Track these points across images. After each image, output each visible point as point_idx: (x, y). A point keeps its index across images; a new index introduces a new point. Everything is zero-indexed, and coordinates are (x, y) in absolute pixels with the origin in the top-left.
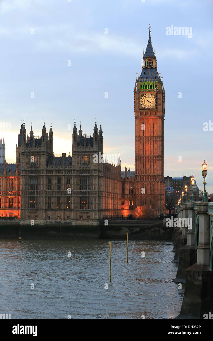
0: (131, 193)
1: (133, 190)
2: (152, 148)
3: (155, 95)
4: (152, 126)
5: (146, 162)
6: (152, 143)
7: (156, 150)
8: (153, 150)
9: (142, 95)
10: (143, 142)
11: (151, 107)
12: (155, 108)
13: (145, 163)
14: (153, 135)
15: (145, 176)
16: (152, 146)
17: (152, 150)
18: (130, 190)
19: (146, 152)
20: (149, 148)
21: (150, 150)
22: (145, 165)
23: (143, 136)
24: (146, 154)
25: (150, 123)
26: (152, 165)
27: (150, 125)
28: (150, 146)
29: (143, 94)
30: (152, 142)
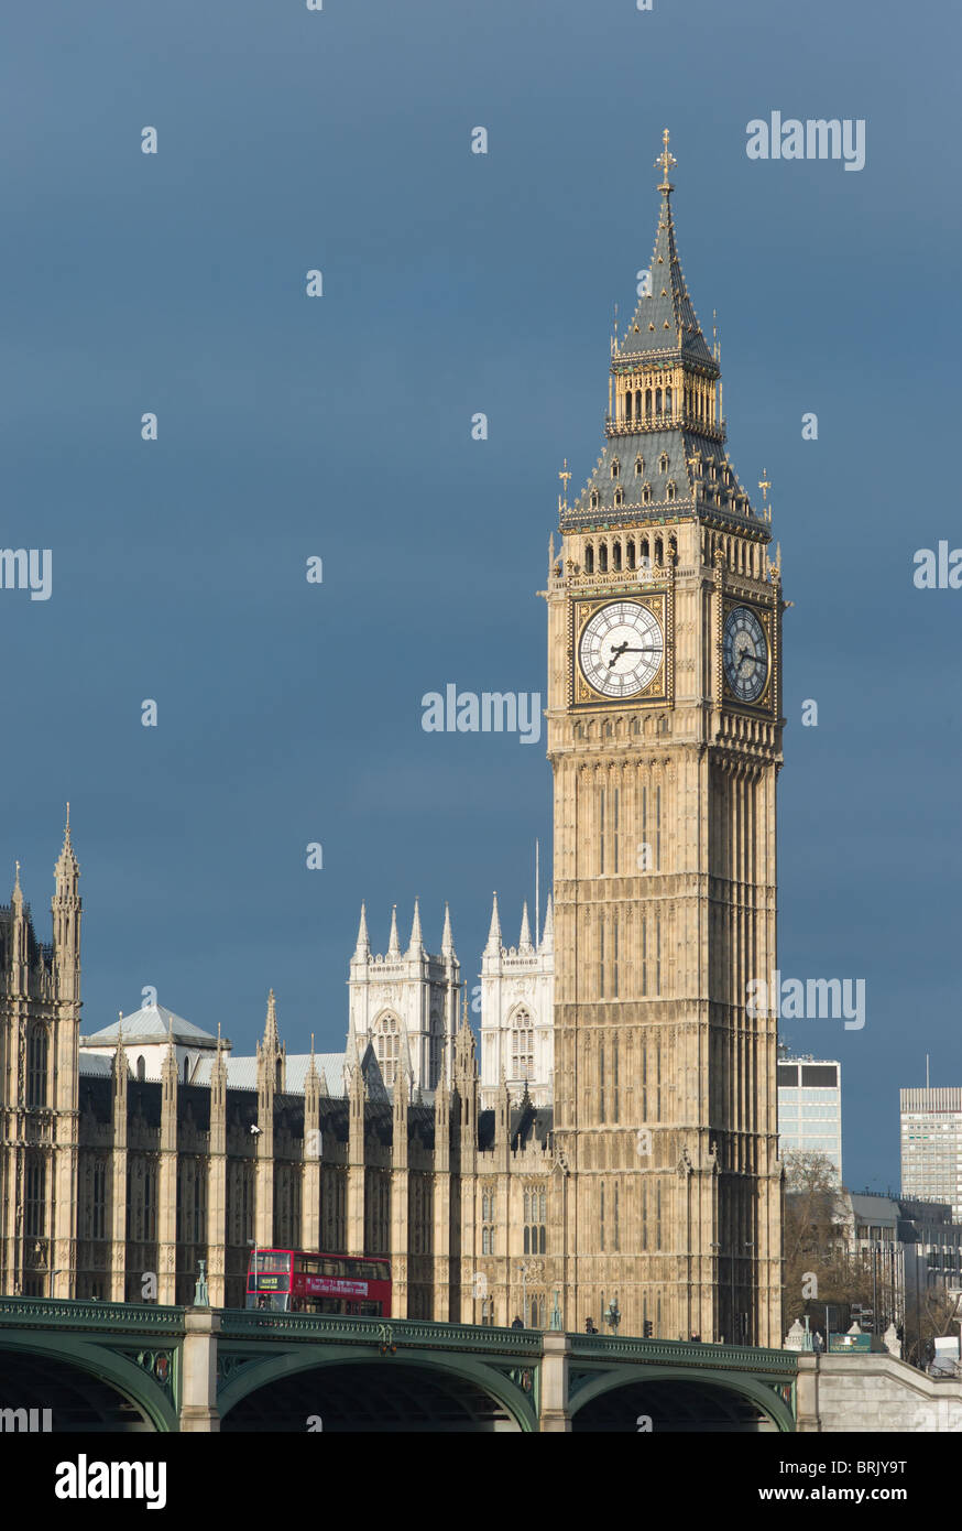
0: (534, 1252)
1: (543, 1228)
2: (652, 951)
3: (657, 604)
4: (651, 810)
5: (615, 1042)
6: (651, 922)
7: (672, 963)
8: (658, 963)
9: (584, 611)
10: (601, 917)
11: (635, 689)
12: (657, 688)
13: (609, 1052)
14: (659, 869)
15: (609, 1140)
16: (651, 940)
17: (651, 968)
18: (526, 1229)
19: (616, 976)
20: (636, 953)
21: (640, 964)
22: (608, 1063)
23: (602, 877)
24: (615, 991)
25: (640, 793)
26: (652, 1062)
27: (640, 800)
28: (637, 938)
29: (593, 607)
30: (650, 911)
